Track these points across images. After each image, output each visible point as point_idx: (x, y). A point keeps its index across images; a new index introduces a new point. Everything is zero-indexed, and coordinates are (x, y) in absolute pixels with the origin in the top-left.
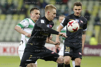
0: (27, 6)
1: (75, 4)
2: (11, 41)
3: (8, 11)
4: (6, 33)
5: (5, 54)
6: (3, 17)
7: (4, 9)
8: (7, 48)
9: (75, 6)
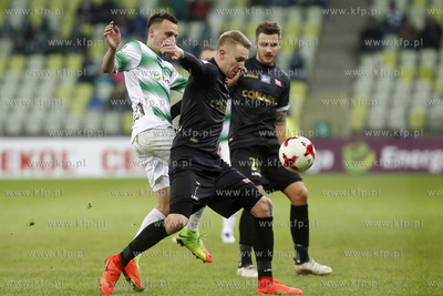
0: (87, 29)
1: (261, 27)
2: (43, 133)
3: (32, 46)
4: (29, 110)
5: (27, 174)
6: (18, 62)
7: (21, 40)
8: (32, 154)
9: (262, 35)
